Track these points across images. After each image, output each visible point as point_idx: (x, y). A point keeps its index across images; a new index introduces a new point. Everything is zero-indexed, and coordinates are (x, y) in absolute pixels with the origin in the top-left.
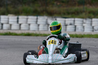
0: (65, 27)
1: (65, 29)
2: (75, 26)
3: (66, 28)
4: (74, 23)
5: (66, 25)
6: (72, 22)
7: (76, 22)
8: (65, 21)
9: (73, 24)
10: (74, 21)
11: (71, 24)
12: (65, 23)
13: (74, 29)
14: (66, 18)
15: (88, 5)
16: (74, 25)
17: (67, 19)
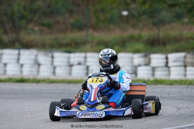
0: (69, 68)
1: (69, 72)
2: (88, 67)
3: (71, 70)
4: (85, 61)
5: (71, 66)
6: (82, 60)
7: (88, 60)
8: (69, 58)
9: (83, 63)
10: (85, 58)
11: (79, 64)
12: (69, 62)
13: (85, 72)
15: (90, 31)
16: (85, 65)
17: (72, 55)
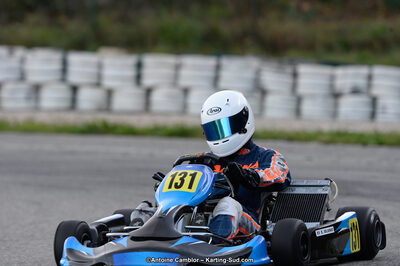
14: (335, 64)
